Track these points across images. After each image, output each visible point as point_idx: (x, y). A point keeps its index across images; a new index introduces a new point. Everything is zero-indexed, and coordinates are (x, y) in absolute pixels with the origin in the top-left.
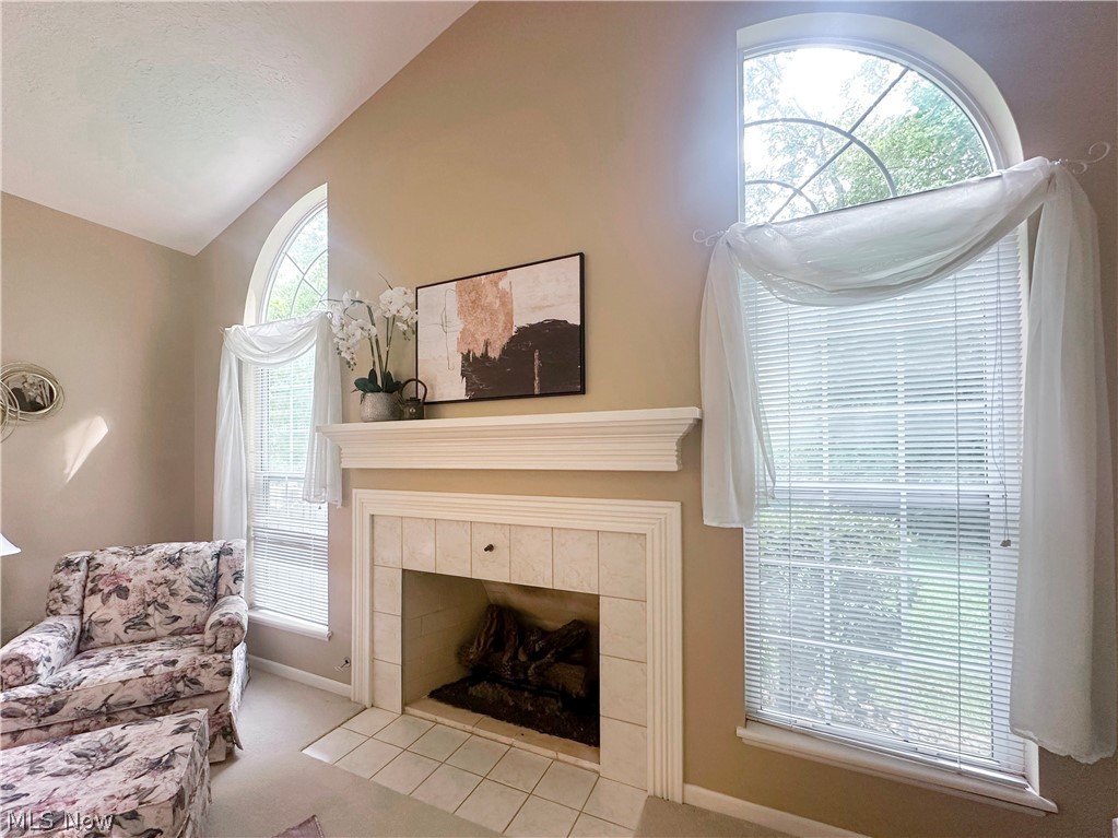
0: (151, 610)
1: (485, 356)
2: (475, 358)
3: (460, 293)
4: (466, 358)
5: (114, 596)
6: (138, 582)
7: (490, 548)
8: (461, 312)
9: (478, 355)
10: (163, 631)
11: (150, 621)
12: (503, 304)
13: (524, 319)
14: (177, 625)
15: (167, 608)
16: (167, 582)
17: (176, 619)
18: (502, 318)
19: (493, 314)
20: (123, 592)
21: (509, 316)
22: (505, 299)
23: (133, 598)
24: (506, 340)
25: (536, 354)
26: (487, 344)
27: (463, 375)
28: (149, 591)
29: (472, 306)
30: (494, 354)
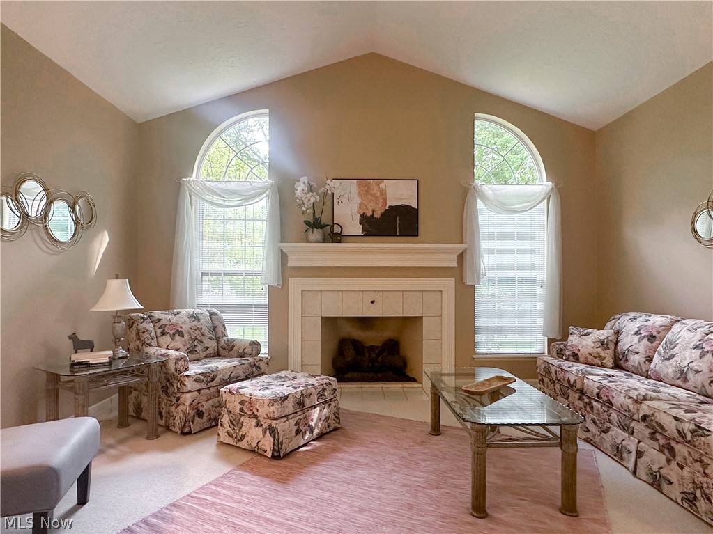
0: (196, 343)
1: (372, 216)
2: (367, 217)
3: (359, 186)
4: (362, 216)
5: (177, 336)
6: (185, 328)
7: (373, 302)
8: (360, 194)
9: (369, 215)
10: (203, 354)
11: (197, 349)
12: (382, 194)
13: (391, 202)
14: (208, 352)
15: (202, 342)
16: (198, 328)
17: (207, 348)
18: (381, 201)
19: (377, 198)
20: (181, 334)
21: (385, 200)
22: (383, 192)
23: (186, 337)
24: (383, 211)
25: (398, 218)
26: (373, 211)
27: (360, 224)
28: (192, 333)
29: (365, 192)
30: (377, 215)
